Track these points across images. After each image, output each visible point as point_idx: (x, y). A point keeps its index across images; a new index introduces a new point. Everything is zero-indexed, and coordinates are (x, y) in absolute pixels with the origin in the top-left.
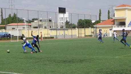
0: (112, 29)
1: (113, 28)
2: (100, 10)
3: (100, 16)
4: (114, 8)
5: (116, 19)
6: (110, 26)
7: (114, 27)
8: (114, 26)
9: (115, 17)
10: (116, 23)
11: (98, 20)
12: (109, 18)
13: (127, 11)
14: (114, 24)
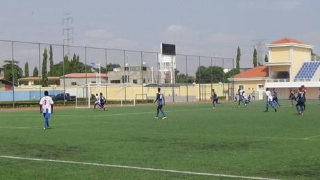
0: (263, 86)
1: (266, 83)
2: (239, 49)
3: (238, 59)
4: (269, 45)
5: (271, 66)
6: (260, 79)
7: (268, 81)
8: (266, 79)
9: (270, 61)
10: (271, 74)
11: (235, 67)
12: (255, 65)
13: (291, 50)
14: (267, 76)
